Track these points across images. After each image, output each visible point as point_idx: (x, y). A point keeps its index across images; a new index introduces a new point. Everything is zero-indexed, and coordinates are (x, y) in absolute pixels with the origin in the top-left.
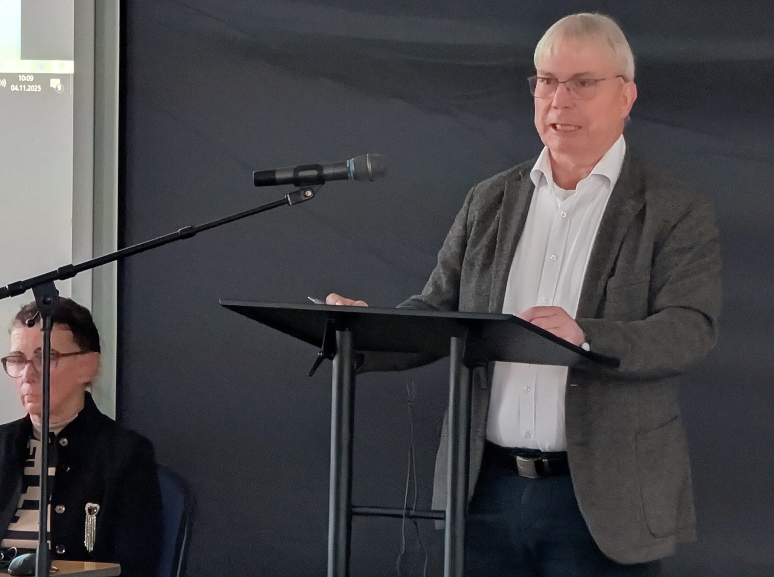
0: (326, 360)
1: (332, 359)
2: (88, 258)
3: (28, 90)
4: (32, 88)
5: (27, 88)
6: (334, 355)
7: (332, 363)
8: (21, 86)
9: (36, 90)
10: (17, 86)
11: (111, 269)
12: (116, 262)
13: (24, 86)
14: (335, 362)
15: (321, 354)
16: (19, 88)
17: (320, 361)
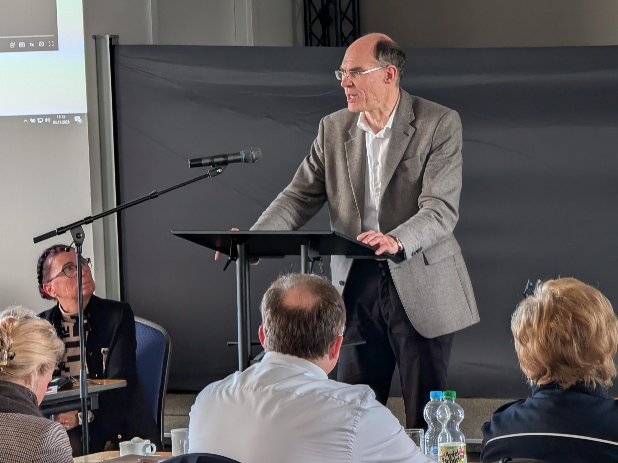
0: (232, 262)
1: (235, 260)
2: (100, 211)
3: (63, 123)
4: (64, 122)
5: (62, 122)
6: (237, 258)
7: (236, 263)
8: (58, 121)
9: (67, 123)
10: (56, 121)
11: (114, 217)
12: (116, 213)
13: (60, 121)
14: (238, 262)
15: (230, 258)
16: (57, 122)
17: (229, 262)
